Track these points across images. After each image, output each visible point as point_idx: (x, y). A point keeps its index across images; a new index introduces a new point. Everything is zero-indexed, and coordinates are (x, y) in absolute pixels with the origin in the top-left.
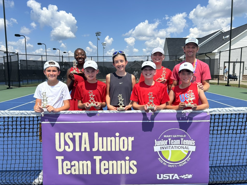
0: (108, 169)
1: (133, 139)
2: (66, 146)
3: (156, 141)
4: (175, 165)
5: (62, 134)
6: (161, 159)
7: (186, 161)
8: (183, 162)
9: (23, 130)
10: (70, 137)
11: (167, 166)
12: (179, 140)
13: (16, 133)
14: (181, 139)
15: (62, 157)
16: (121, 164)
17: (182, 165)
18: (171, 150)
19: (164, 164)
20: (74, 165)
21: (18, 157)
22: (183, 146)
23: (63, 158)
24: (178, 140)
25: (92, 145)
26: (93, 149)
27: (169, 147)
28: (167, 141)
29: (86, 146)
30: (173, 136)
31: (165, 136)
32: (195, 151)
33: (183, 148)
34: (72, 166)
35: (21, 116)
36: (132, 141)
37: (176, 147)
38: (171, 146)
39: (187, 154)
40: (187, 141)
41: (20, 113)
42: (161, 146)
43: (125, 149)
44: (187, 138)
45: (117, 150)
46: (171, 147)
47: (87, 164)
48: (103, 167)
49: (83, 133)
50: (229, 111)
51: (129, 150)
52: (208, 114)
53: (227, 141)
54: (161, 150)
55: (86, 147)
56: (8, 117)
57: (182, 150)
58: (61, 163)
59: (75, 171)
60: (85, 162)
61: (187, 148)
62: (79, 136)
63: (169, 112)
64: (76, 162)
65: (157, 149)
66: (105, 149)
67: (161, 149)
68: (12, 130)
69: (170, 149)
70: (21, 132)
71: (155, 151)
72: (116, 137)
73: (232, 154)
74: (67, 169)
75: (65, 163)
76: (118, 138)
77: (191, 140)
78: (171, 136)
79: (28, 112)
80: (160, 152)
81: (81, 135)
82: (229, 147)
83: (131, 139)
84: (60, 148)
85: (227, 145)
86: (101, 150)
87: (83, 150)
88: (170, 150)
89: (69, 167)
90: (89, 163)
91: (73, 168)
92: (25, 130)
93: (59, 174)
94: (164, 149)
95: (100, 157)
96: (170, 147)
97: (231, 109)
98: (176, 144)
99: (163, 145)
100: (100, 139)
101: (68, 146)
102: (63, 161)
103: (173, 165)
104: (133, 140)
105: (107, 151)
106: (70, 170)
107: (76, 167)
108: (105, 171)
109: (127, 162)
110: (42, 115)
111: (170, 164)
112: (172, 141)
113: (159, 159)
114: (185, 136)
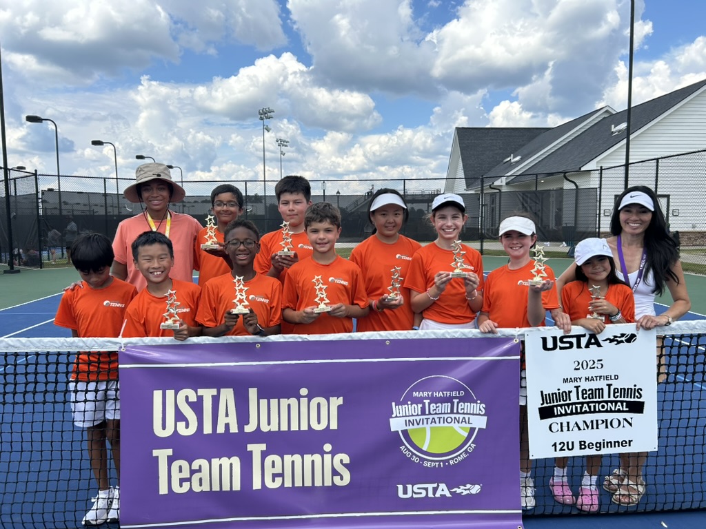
0: (282, 475)
1: (340, 401)
2: (178, 423)
3: (396, 405)
4: (439, 462)
5: (170, 393)
6: (408, 449)
7: (466, 451)
8: (459, 455)
10: (190, 401)
11: (420, 466)
12: (449, 404)
13: (55, 392)
14: (454, 400)
15: (170, 452)
16: (313, 462)
17: (456, 460)
18: (431, 427)
19: (414, 459)
20: (198, 468)
22: (457, 416)
23: (171, 454)
24: (446, 404)
25: (243, 418)
26: (245, 427)
27: (425, 421)
28: (420, 406)
29: (229, 420)
30: (435, 394)
31: (415, 394)
32: (484, 427)
33: (458, 423)
34: (192, 472)
35: (70, 350)
36: (339, 407)
37: (442, 420)
38: (431, 417)
39: (466, 436)
40: (466, 404)
41: (66, 344)
42: (408, 419)
43: (322, 426)
44: (466, 399)
45: (304, 427)
46: (430, 421)
47: (231, 465)
48: (269, 472)
49: (222, 390)
51: (331, 428)
52: (516, 341)
54: (408, 428)
55: (228, 424)
56: (37, 354)
57: (456, 426)
59: (201, 485)
60: (225, 461)
61: (467, 422)
62: (213, 396)
63: (424, 335)
64: (203, 462)
65: (396, 425)
66: (274, 428)
67: (406, 426)
68: (46, 386)
69: (427, 423)
71: (393, 429)
72: (301, 399)
77: (477, 403)
78: (430, 394)
80: (405, 433)
83: (336, 402)
84: (164, 427)
86: (265, 428)
87: (221, 429)
88: (428, 427)
89: (186, 474)
90: (236, 461)
91: (196, 477)
93: (161, 493)
94: (413, 424)
95: (263, 447)
96: (427, 419)
98: (442, 414)
99: (410, 414)
100: (264, 402)
101: (184, 423)
103: (435, 461)
104: (342, 403)
105: (279, 432)
106: (189, 483)
107: (205, 474)
108: (274, 481)
109: (328, 457)
110: (121, 347)
111: (428, 460)
112: (431, 405)
113: (403, 448)
114: (462, 393)
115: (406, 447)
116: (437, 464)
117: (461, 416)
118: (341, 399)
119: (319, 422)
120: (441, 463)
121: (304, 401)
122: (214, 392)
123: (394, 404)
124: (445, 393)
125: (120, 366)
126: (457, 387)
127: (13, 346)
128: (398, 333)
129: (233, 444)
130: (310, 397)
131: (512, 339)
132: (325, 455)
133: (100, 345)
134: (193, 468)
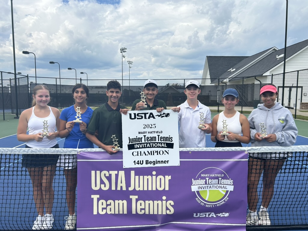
0: (144, 209)
2: (101, 185)
4: (213, 205)
5: (98, 172)
6: (199, 199)
7: (224, 201)
8: (221, 202)
10: (106, 176)
11: (204, 207)
12: (217, 180)
14: (219, 178)
15: (98, 196)
16: (158, 204)
17: (220, 205)
19: (202, 204)
20: (109, 204)
22: (221, 185)
24: (216, 180)
25: (128, 184)
26: (129, 188)
27: (207, 187)
28: (204, 180)
29: (122, 184)
30: (211, 176)
31: (202, 175)
32: (233, 190)
33: (221, 188)
34: (107, 205)
36: (169, 180)
37: (214, 187)
38: (209, 185)
39: (224, 194)
40: (225, 180)
41: (56, 151)
42: (199, 186)
43: (162, 189)
44: (225, 178)
45: (154, 189)
46: (209, 187)
47: (123, 203)
48: (139, 207)
49: (119, 172)
51: (166, 190)
54: (199, 190)
55: (122, 186)
57: (220, 190)
58: (97, 202)
59: (111, 211)
60: (120, 202)
61: (225, 188)
62: (116, 174)
63: (206, 150)
64: (112, 202)
65: (194, 188)
66: (141, 189)
71: (193, 190)
74: (103, 209)
77: (229, 180)
78: (209, 175)
80: (198, 192)
83: (168, 178)
84: (96, 186)
86: (137, 189)
87: (119, 189)
88: (208, 190)
89: (105, 206)
90: (125, 202)
91: (109, 207)
93: (94, 214)
94: (201, 189)
95: (137, 197)
96: (208, 186)
98: (214, 184)
99: (200, 184)
100: (137, 177)
101: (104, 185)
102: (98, 200)
104: (170, 179)
105: (143, 191)
106: (106, 210)
107: (112, 206)
108: (141, 211)
109: (164, 202)
110: (78, 152)
111: (208, 204)
112: (209, 180)
113: (197, 199)
114: (223, 175)
115: (198, 198)
116: (212, 206)
117: (223, 185)
118: (170, 176)
119: (160, 187)
120: (213, 206)
121: (154, 177)
122: (116, 172)
123: (193, 179)
124: (215, 175)
125: (78, 160)
126: (221, 173)
127: (34, 152)
128: (195, 149)
129: (124, 195)
130: (157, 175)
131: (245, 152)
132: (163, 201)
133: (69, 152)
134: (107, 203)
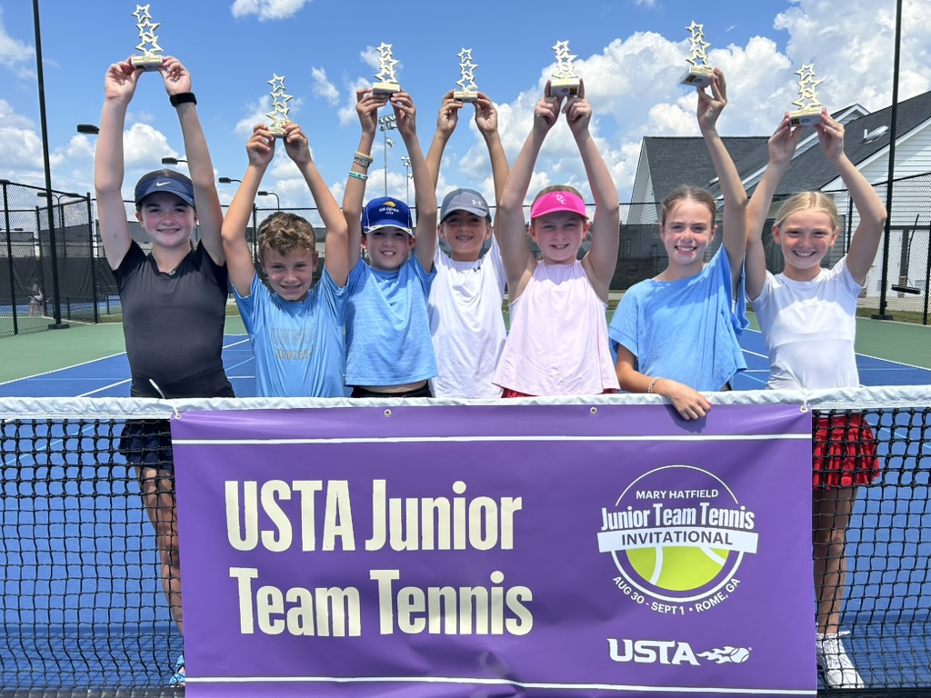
0: (425, 615)
1: (517, 504)
2: (263, 532)
3: (608, 512)
4: (679, 604)
5: (251, 486)
6: (626, 582)
8: (712, 596)
9: (103, 472)
10: (281, 498)
11: (645, 609)
12: (694, 510)
13: (79, 481)
14: (701, 504)
15: (254, 573)
16: (474, 597)
17: (706, 604)
18: (663, 548)
19: (636, 597)
20: (295, 600)
21: (90, 571)
22: (707, 530)
23: (256, 576)
24: (689, 510)
25: (363, 527)
26: (367, 542)
27: (655, 537)
28: (647, 513)
29: (340, 531)
30: (671, 495)
31: (639, 495)
32: (754, 551)
33: (709, 541)
34: (288, 606)
35: (99, 417)
36: (516, 514)
37: (681, 536)
38: (664, 530)
39: (723, 565)
40: (722, 511)
42: (626, 533)
43: (489, 544)
44: (722, 502)
45: (460, 545)
46: (662, 537)
47: (346, 598)
48: (405, 609)
49: (330, 482)
50: (885, 398)
51: (504, 547)
52: (805, 409)
53: (879, 515)
54: (626, 547)
55: (340, 536)
56: (50, 423)
57: (704, 546)
58: (250, 594)
59: (301, 625)
60: (336, 593)
61: (724, 540)
64: (304, 593)
65: (608, 542)
66: (412, 545)
67: (624, 544)
68: (65, 472)
69: (658, 541)
70: (96, 480)
71: (602, 549)
72: (455, 499)
73: (894, 563)
74: (273, 617)
75: (264, 592)
76: (463, 500)
77: (740, 510)
78: (663, 494)
79: (125, 402)
80: (622, 555)
81: (320, 488)
82: (883, 535)
83: (512, 505)
84: (243, 537)
85: (877, 528)
86: (397, 545)
87: (329, 545)
88: (659, 547)
89: (278, 608)
90: (353, 593)
91: (293, 614)
92: (110, 472)
93: (243, 631)
94: (635, 542)
95: (395, 574)
96: (658, 534)
97: (892, 390)
98: (681, 525)
99: (631, 526)
100: (396, 503)
101: (272, 532)
102: (256, 585)
103: (671, 604)
104: (521, 508)
105: (421, 553)
106: (283, 621)
107: (306, 610)
108: (412, 623)
109: (497, 592)
110: (174, 413)
111: (659, 601)
112: (665, 512)
113: (617, 580)
114: (715, 493)
115: (623, 579)
116: (674, 607)
117: (714, 531)
118: (519, 500)
119: (483, 537)
121: (460, 503)
122: (318, 485)
123: (604, 510)
124: (687, 492)
127: (13, 411)
130: (469, 496)
131: (797, 407)
132: (493, 589)
133: (144, 410)
134: (288, 600)
